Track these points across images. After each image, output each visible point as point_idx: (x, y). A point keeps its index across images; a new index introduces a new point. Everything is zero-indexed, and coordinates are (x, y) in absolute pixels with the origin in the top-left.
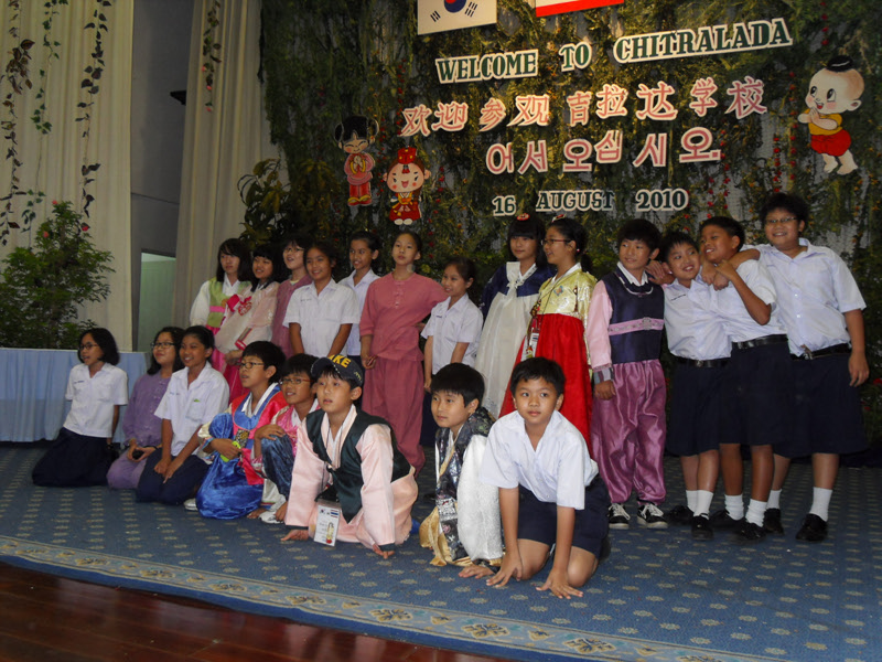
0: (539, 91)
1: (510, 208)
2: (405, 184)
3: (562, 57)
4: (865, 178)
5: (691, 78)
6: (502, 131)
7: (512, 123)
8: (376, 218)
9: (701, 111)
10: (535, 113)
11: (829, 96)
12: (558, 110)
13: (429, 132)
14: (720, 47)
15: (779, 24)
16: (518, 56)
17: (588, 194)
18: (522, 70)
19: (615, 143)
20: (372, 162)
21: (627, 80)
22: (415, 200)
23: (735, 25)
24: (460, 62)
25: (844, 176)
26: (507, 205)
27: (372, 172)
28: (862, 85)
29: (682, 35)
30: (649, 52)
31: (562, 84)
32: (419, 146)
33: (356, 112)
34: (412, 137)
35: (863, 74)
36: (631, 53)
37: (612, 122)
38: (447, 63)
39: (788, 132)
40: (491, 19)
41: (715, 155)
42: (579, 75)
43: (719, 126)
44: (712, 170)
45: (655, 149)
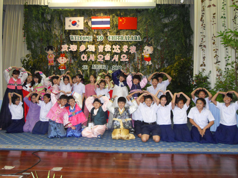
0: (93, 44)
1: (86, 68)
2: (62, 61)
3: (97, 38)
4: (153, 65)
5: (123, 45)
6: (85, 52)
7: (87, 50)
8: (55, 68)
9: (125, 52)
10: (92, 49)
11: (147, 51)
12: (96, 48)
13: (68, 51)
14: (128, 40)
15: (139, 36)
16: (88, 37)
17: (103, 66)
18: (89, 40)
19: (109, 56)
20: (54, 56)
21: (111, 44)
22: (65, 65)
23: (131, 36)
24: (75, 37)
25: (149, 65)
26: (86, 67)
27: (54, 58)
28: (153, 49)
29: (121, 36)
30: (115, 39)
31: (97, 43)
32: (66, 53)
33: (50, 45)
34: (64, 52)
35: (153, 47)
36: (112, 39)
37: (108, 52)
38: (72, 36)
39: (140, 56)
40: (82, 29)
41: (127, 60)
42: (101, 42)
43: (128, 55)
44: (127, 63)
45: (116, 58)
